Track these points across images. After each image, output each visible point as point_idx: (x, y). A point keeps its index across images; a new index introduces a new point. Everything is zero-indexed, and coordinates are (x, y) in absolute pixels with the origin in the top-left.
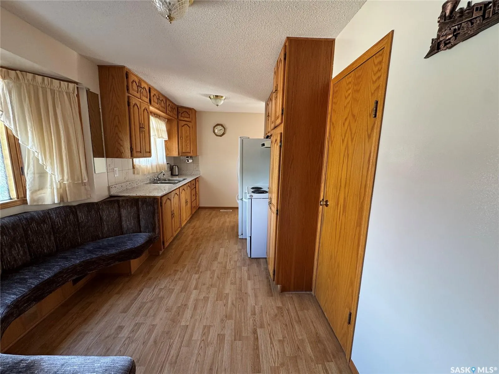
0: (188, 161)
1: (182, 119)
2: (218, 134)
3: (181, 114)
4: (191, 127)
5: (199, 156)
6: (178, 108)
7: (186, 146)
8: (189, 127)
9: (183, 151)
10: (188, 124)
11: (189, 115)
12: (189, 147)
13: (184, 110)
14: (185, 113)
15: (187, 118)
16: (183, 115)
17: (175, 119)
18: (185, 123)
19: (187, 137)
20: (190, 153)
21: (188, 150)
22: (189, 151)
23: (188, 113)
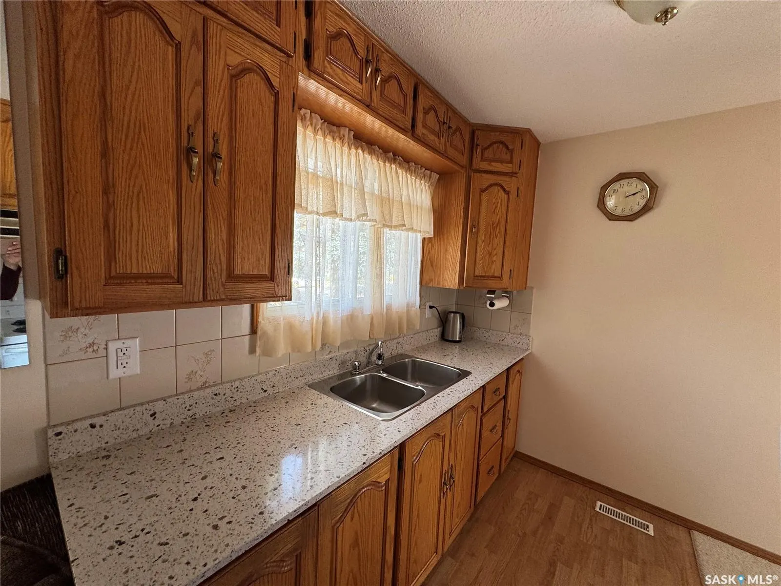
0: (492, 305)
1: (484, 166)
2: (618, 212)
3: (484, 150)
4: (513, 195)
5: (532, 288)
6: (473, 133)
7: (490, 254)
8: (508, 193)
9: (477, 273)
10: (501, 183)
11: (512, 151)
12: (497, 259)
13: (494, 136)
14: (498, 147)
15: (502, 162)
16: (489, 154)
17: (462, 167)
18: (492, 179)
19: (495, 228)
20: (500, 278)
21: (495, 270)
22: (498, 274)
23: (507, 148)
